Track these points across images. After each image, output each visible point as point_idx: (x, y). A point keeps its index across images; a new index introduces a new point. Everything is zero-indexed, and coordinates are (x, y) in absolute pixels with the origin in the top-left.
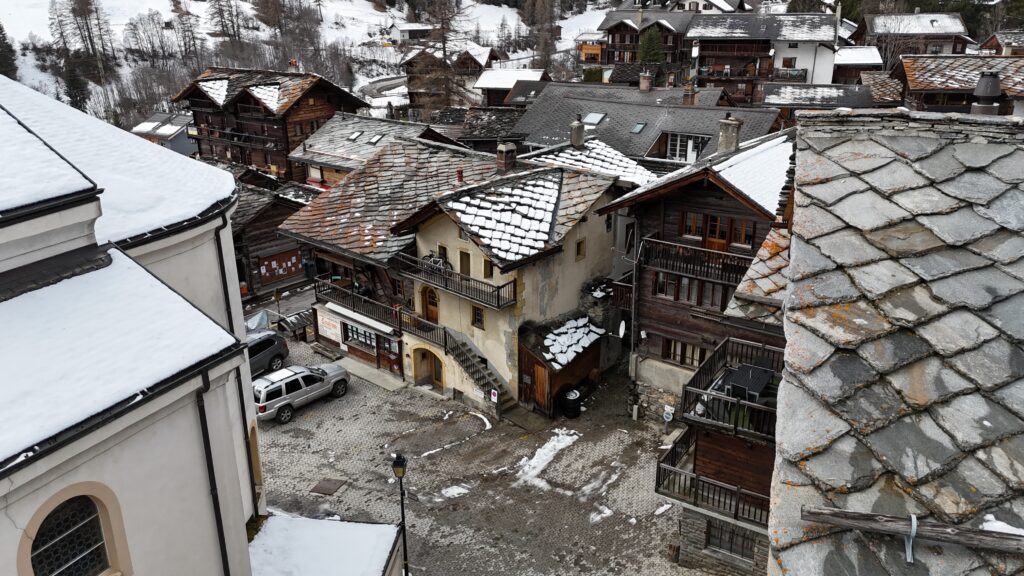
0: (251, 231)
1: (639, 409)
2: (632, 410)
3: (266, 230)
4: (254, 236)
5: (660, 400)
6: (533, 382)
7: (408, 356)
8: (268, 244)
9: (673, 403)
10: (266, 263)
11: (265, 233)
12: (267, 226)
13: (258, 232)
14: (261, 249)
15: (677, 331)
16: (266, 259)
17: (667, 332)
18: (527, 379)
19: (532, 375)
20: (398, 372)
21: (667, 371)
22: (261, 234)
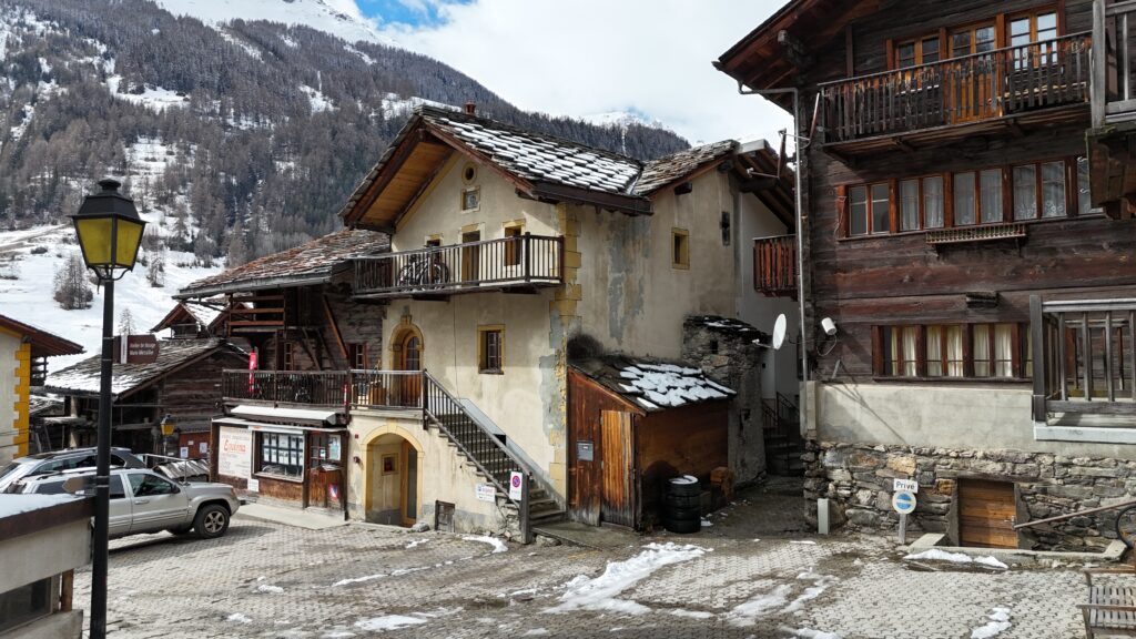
0: (174, 389)
1: (830, 506)
2: (815, 513)
3: (201, 393)
4: (179, 397)
5: (879, 472)
6: (599, 454)
7: (358, 460)
8: (199, 414)
9: (911, 471)
10: (191, 443)
11: (197, 397)
12: (203, 387)
13: (185, 393)
14: (186, 420)
15: (902, 300)
16: (191, 436)
17: (879, 309)
18: (586, 452)
19: (596, 438)
20: (337, 503)
21: (888, 400)
22: (190, 397)
